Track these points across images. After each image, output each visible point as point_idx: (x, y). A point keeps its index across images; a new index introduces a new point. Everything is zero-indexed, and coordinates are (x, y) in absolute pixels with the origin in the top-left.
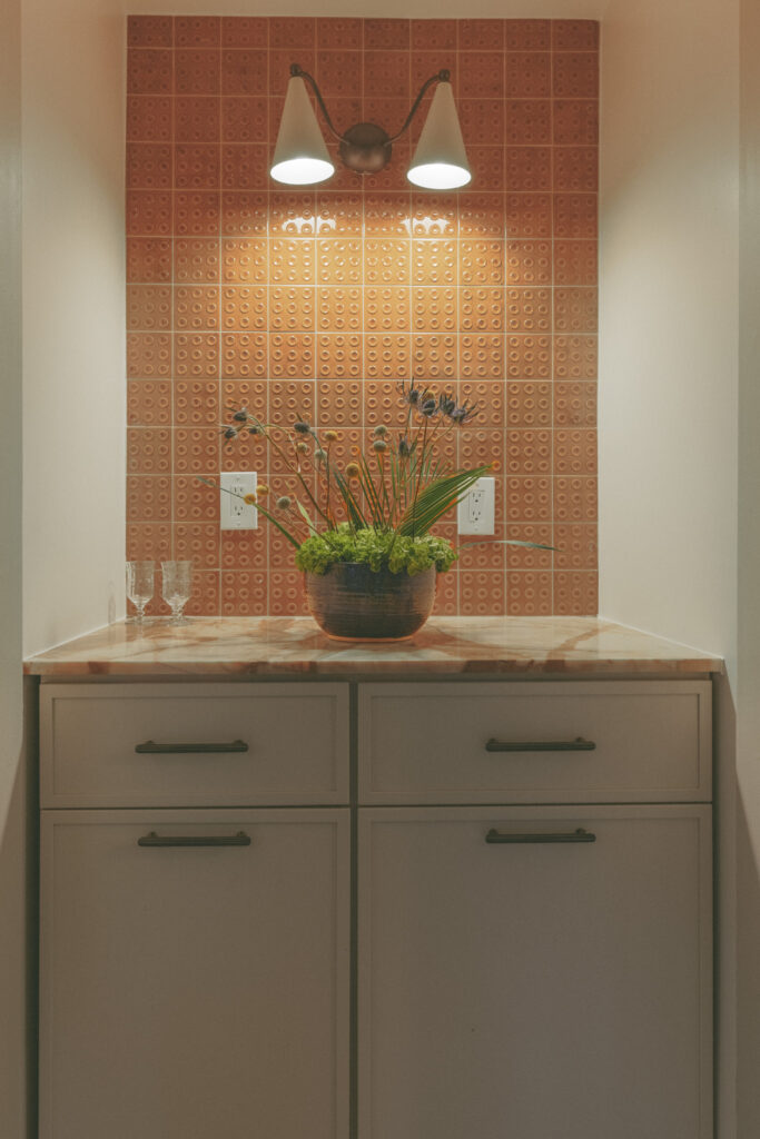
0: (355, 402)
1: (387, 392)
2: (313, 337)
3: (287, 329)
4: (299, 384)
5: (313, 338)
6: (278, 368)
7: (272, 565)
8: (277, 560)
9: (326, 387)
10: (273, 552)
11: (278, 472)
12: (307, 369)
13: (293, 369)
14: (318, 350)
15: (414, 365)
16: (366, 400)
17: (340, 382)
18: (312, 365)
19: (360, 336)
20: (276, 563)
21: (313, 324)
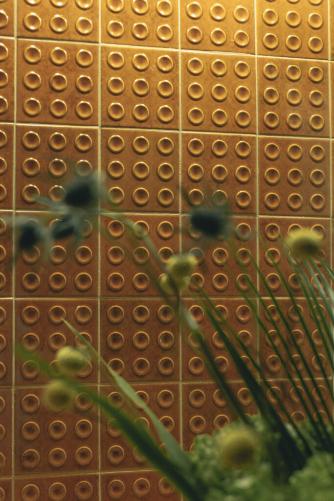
0: (166, 169)
1: (220, 153)
2: (94, 51)
3: (49, 34)
4: (71, 134)
5: (95, 54)
6: (33, 104)
7: (22, 469)
8: (30, 457)
9: (117, 141)
10: (22, 442)
11: (31, 293)
12: (85, 107)
13: (59, 106)
14: (104, 74)
15: (262, 111)
16: (185, 166)
17: (142, 133)
18: (94, 100)
19: (174, 56)
20: (27, 464)
21: (95, 29)
